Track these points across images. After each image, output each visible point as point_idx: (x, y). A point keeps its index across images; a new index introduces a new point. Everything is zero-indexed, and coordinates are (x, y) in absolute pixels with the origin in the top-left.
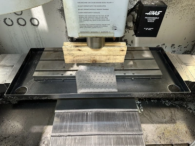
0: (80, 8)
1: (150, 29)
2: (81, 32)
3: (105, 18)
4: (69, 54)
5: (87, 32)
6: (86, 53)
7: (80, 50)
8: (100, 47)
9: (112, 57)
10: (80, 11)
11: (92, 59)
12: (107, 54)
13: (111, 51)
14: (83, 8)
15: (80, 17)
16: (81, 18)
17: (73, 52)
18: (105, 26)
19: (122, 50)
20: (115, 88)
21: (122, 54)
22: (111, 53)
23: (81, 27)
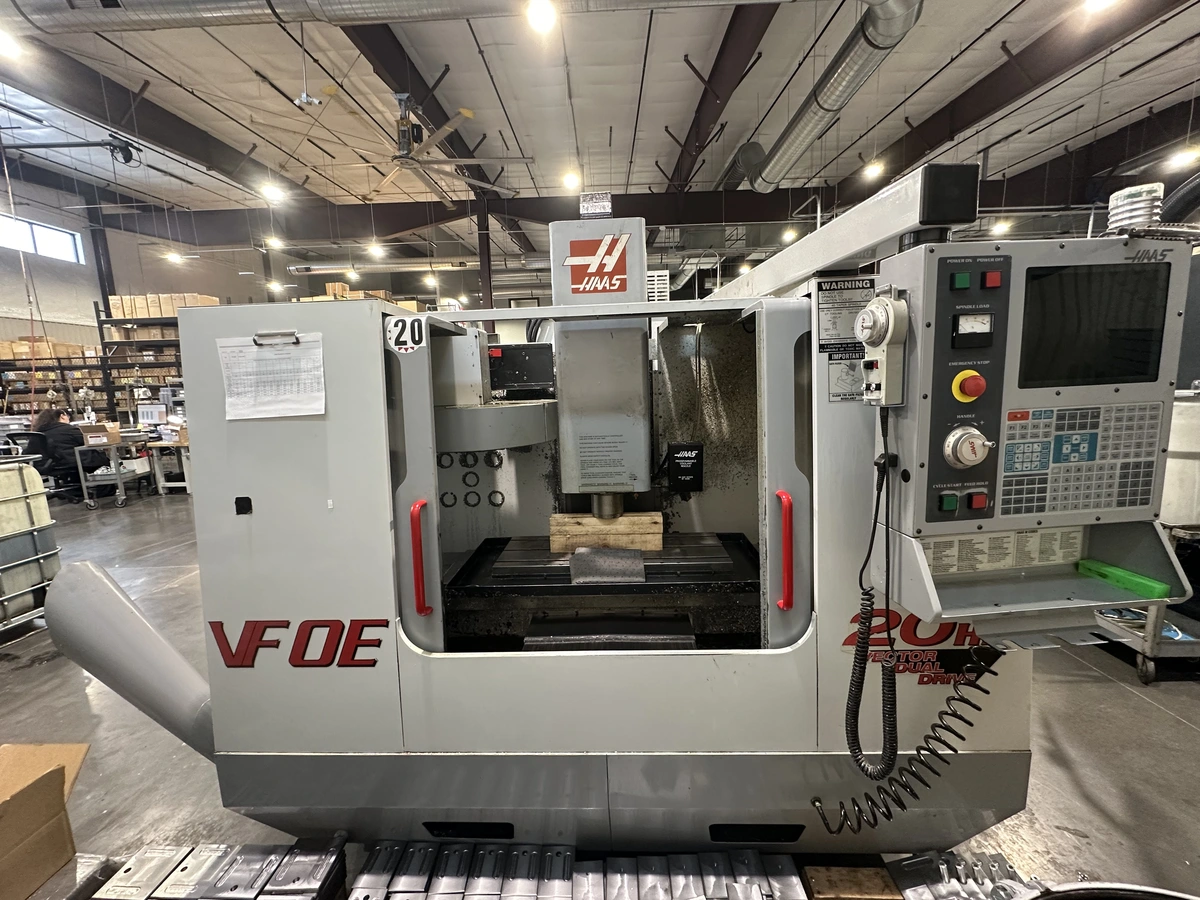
0: (583, 450)
1: (688, 478)
2: (583, 485)
3: (618, 463)
4: (560, 532)
5: (591, 485)
6: (590, 530)
7: (579, 524)
8: (614, 516)
9: (637, 538)
10: (582, 454)
11: (601, 543)
12: (628, 531)
13: (634, 524)
14: (586, 450)
15: (583, 462)
16: (583, 464)
17: (567, 528)
18: (619, 474)
19: (656, 523)
20: (640, 576)
21: (657, 531)
22: (636, 528)
23: (583, 476)
